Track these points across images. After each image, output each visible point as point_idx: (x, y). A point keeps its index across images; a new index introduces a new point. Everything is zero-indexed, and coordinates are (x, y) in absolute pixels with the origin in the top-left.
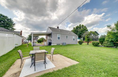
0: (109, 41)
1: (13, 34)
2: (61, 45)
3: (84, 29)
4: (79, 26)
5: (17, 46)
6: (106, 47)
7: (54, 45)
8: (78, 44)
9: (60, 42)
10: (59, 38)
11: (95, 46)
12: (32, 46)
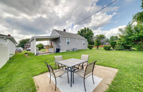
0: (120, 44)
1: (5, 38)
2: (71, 51)
3: (89, 32)
4: (84, 29)
5: (11, 56)
6: (118, 50)
7: (63, 51)
8: (88, 49)
9: (70, 47)
10: (68, 43)
11: (107, 50)
12: (35, 54)
